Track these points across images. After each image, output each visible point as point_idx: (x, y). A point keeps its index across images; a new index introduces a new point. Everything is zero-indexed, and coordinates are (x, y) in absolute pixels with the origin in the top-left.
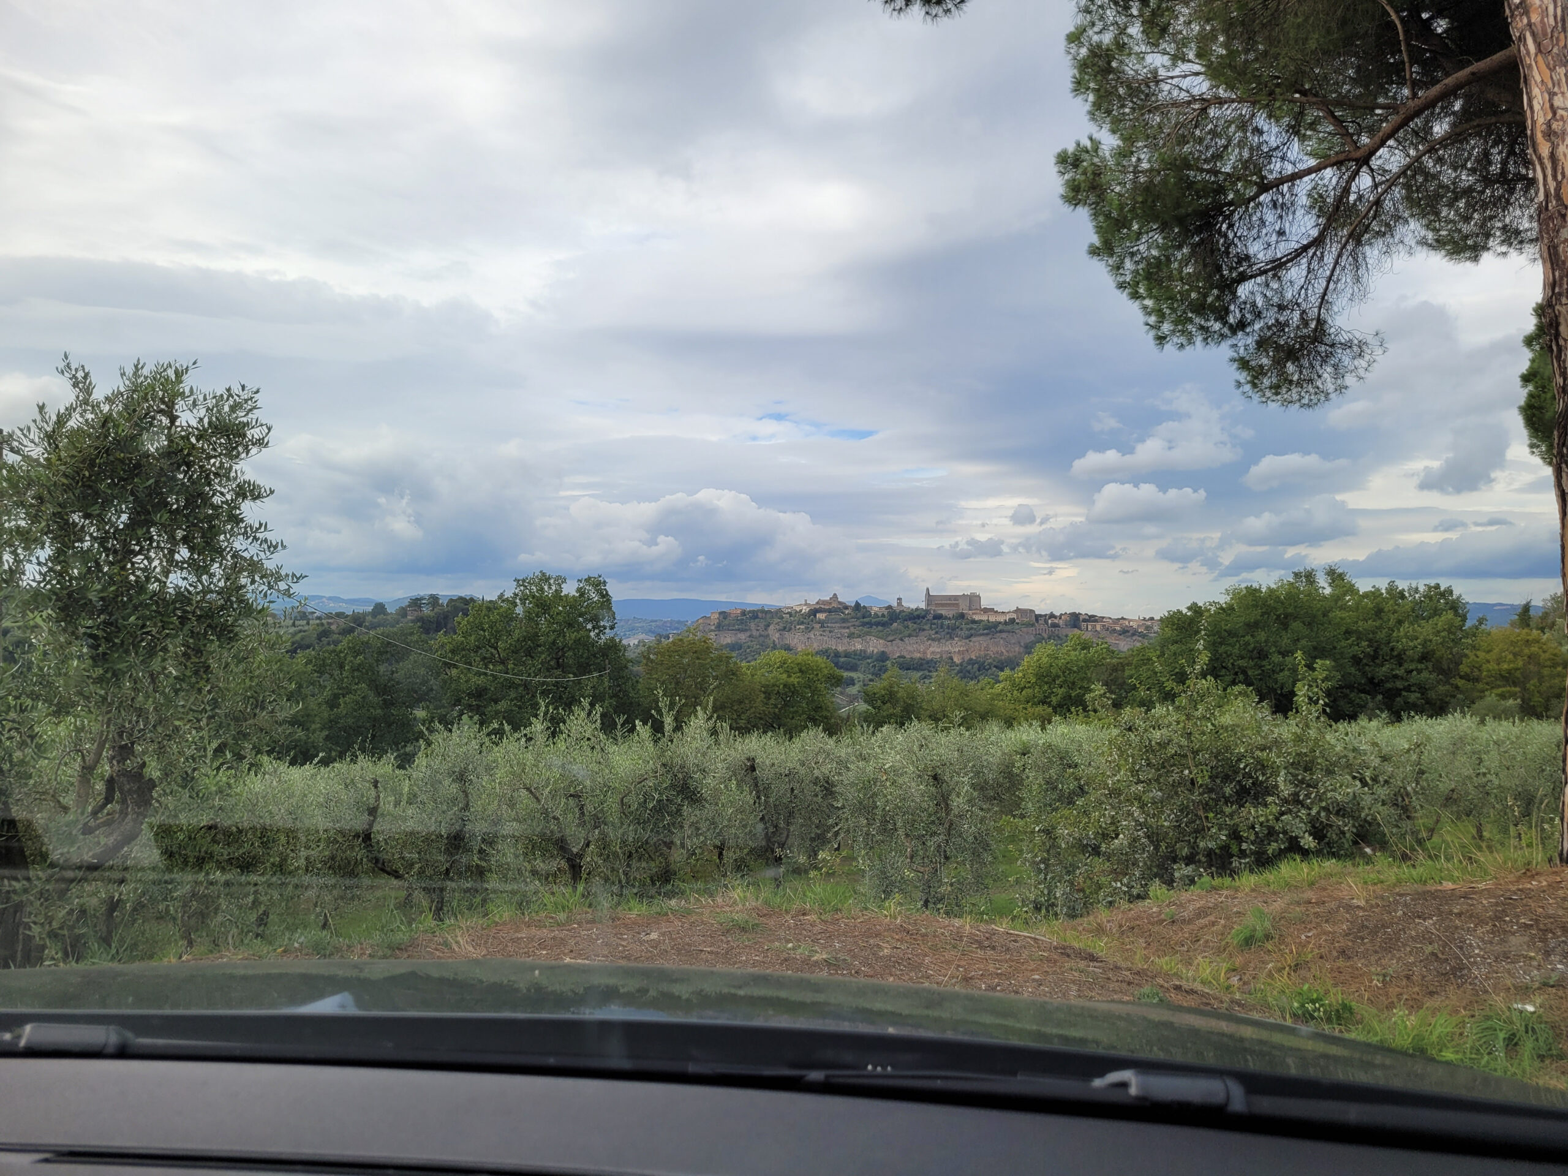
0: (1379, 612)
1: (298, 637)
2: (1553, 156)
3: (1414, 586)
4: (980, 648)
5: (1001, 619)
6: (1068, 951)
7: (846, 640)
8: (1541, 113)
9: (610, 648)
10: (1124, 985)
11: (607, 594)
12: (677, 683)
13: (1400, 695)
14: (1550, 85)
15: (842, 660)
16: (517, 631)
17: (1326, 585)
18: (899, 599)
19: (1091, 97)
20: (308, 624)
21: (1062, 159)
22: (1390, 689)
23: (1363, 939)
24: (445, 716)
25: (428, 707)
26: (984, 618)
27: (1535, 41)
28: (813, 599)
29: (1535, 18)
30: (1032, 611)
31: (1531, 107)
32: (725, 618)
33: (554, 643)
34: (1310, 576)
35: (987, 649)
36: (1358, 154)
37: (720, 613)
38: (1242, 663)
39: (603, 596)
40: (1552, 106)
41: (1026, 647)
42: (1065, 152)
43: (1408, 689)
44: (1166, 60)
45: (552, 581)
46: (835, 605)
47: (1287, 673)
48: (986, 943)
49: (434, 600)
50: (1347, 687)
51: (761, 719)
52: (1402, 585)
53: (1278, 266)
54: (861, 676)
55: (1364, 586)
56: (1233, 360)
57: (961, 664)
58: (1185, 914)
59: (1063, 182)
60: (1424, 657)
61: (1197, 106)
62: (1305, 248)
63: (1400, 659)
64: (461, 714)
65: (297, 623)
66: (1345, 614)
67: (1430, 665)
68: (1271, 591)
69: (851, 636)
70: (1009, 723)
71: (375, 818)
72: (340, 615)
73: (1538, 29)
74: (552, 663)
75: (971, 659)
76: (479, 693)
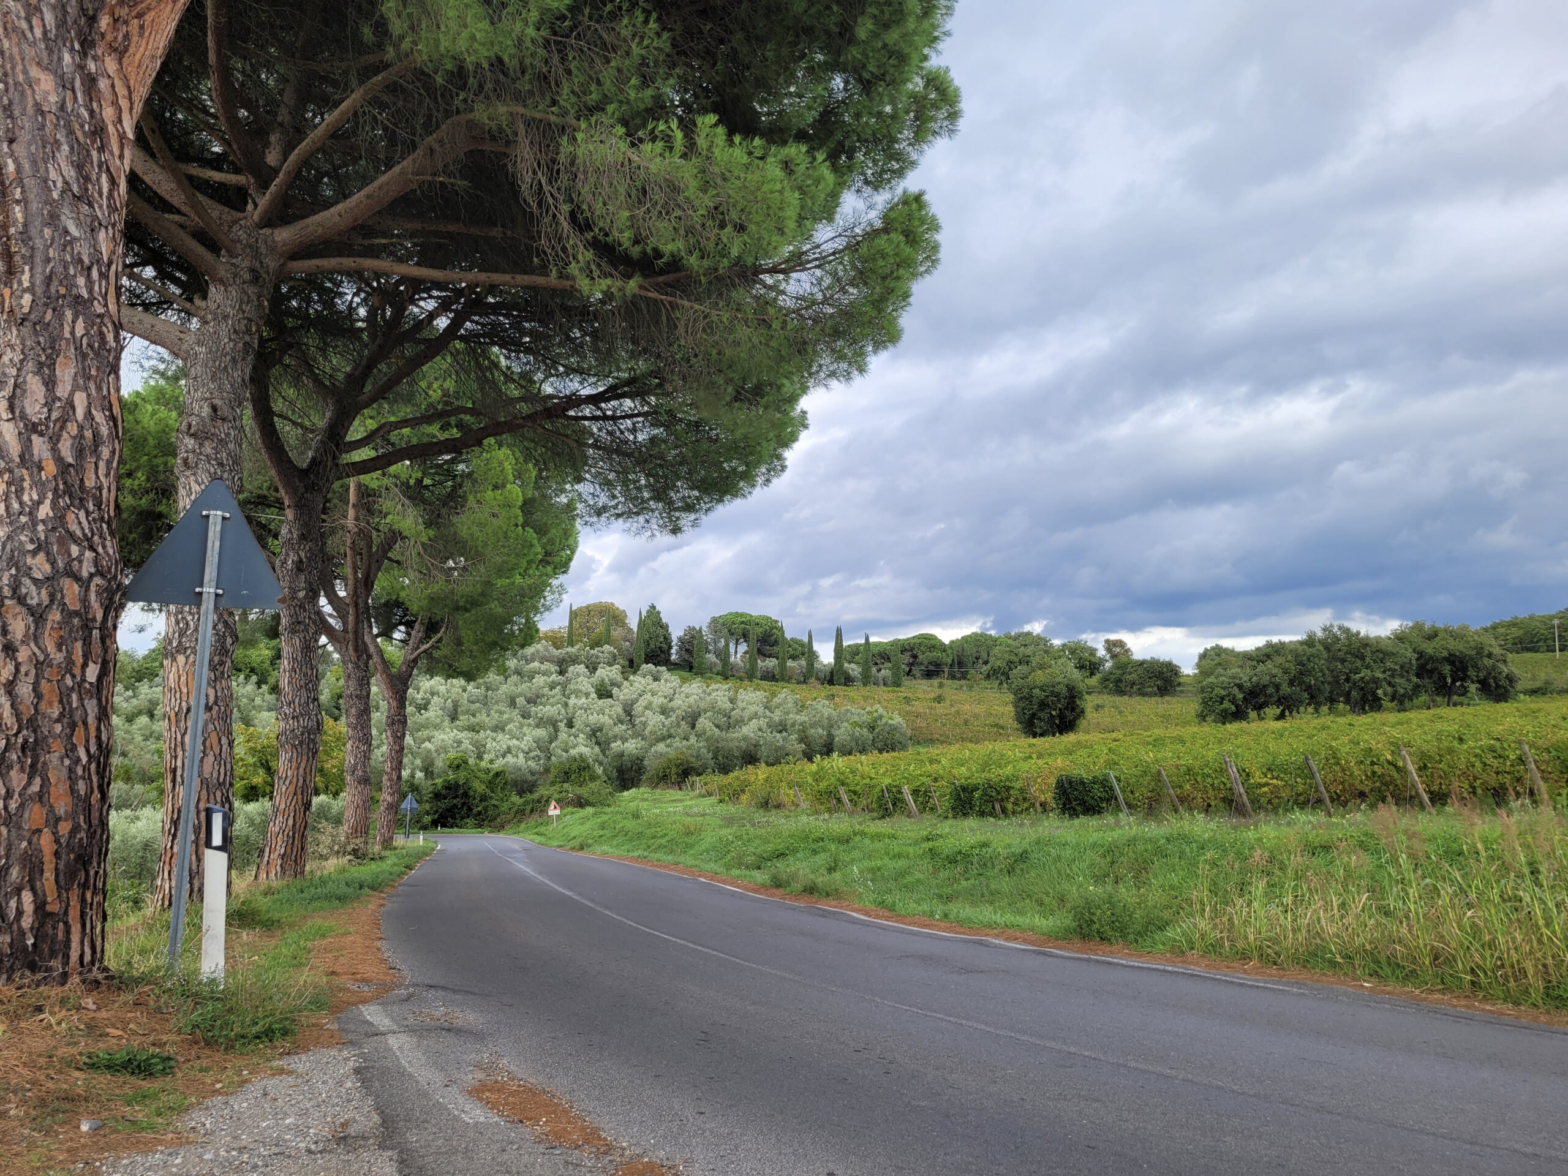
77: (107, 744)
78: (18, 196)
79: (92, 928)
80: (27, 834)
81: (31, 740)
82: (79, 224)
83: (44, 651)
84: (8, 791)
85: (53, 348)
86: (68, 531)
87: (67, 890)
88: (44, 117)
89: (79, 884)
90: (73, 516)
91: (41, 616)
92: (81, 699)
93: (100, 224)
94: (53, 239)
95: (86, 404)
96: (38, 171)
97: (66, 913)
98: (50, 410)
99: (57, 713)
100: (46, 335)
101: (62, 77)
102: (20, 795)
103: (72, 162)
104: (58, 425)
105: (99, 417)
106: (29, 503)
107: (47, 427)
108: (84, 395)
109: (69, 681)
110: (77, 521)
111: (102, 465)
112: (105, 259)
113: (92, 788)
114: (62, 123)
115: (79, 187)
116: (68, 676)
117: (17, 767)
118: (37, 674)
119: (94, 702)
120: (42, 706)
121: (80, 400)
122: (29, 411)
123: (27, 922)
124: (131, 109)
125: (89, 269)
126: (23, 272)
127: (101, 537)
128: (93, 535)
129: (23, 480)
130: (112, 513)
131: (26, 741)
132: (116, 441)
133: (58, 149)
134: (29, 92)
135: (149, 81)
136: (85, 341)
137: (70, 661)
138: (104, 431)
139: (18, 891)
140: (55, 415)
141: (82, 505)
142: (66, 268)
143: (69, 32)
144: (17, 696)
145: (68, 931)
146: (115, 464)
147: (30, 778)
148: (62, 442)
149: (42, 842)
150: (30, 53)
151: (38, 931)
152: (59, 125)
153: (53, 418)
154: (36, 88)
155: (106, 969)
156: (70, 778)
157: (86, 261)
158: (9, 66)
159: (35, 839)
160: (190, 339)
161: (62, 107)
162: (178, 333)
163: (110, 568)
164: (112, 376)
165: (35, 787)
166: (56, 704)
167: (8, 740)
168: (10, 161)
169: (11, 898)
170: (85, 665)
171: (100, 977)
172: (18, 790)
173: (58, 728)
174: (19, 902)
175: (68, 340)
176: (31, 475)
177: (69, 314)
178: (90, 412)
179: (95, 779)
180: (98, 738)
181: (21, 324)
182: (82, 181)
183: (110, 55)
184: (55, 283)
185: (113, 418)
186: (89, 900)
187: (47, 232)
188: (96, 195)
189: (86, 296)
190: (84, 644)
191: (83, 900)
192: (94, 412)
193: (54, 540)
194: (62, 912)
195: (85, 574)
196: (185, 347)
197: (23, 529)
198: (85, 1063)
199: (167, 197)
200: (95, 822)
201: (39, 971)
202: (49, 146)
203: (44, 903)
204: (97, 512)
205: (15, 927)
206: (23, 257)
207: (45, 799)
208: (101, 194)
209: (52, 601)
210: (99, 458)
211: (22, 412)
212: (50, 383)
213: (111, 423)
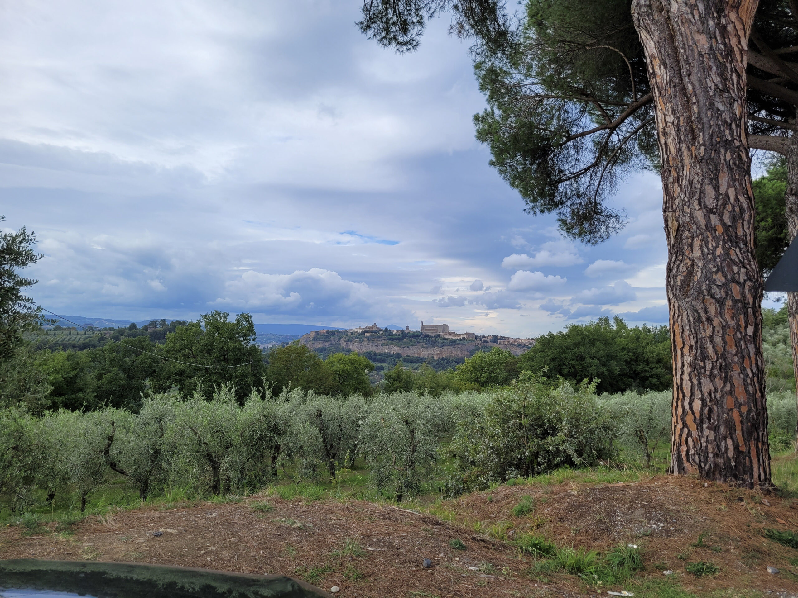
0: (638, 338)
1: (87, 341)
2: (666, 143)
3: (655, 327)
4: (447, 352)
5: (458, 338)
6: (427, 520)
7: (380, 347)
8: (661, 124)
9: (252, 350)
10: (447, 538)
11: (252, 322)
12: (288, 369)
13: (648, 380)
14: (665, 111)
15: (378, 357)
16: (203, 341)
17: (614, 325)
18: (408, 327)
19: (488, 93)
20: (93, 333)
21: (477, 118)
22: (643, 377)
23: (571, 511)
24: (162, 385)
25: (153, 380)
26: (450, 337)
27: (658, 90)
28: (364, 325)
29: (658, 80)
30: (474, 334)
31: (658, 121)
32: (318, 335)
33: (222, 347)
34: (606, 320)
35: (451, 352)
36: (611, 126)
37: (315, 332)
38: (573, 362)
39: (249, 324)
40: (665, 121)
41: (470, 352)
42: (478, 114)
43: (651, 377)
44: (522, 77)
45: (221, 315)
46: (375, 329)
47: (593, 368)
48: (387, 516)
49: (163, 322)
50: (622, 375)
51: (331, 388)
52: (650, 326)
53: (576, 176)
54: (387, 365)
55: (631, 325)
56: (558, 220)
57: (438, 360)
58: (498, 498)
59: (475, 129)
60: (659, 361)
61: (537, 98)
62: (589, 168)
63: (647, 362)
64: (171, 384)
65: (87, 333)
66: (622, 340)
67: (661, 365)
68: (586, 327)
69: (382, 345)
70: (457, 392)
71: (112, 441)
72: (111, 329)
73: (660, 85)
74: (221, 358)
75: (443, 358)
76: (181, 373)
77: (762, 368)
78: (694, 100)
79: (763, 462)
80: (726, 411)
81: (723, 364)
82: (724, 103)
83: (725, 320)
84: (715, 388)
85: (716, 170)
86: (731, 260)
87: (749, 441)
88: (703, 57)
89: (754, 439)
90: (733, 251)
91: (722, 303)
92: (746, 344)
93: (734, 100)
94: (712, 116)
95: (734, 193)
96: (702, 85)
97: (749, 452)
98: (717, 201)
99: (734, 351)
100: (712, 164)
101: (710, 34)
102: (721, 391)
103: (718, 74)
104: (722, 207)
105: (742, 199)
106: (712, 248)
107: (717, 209)
108: (733, 189)
109: (739, 335)
110: (736, 254)
111: (745, 223)
112: (738, 117)
113: (756, 390)
114: (711, 56)
115: (722, 85)
116: (738, 332)
117: (718, 377)
118: (723, 332)
119: (753, 346)
120: (727, 348)
121: (732, 192)
122: (708, 203)
123: (731, 454)
124: (745, 34)
125: (731, 124)
126: (699, 136)
127: (748, 260)
128: (744, 259)
129: (708, 237)
130: (753, 247)
131: (721, 365)
132: (752, 209)
133: (711, 70)
134: (695, 48)
135: (753, 15)
136: (731, 162)
137: (738, 325)
138: (745, 205)
139: (725, 438)
140: (720, 203)
141: (737, 246)
142: (719, 128)
143: (711, 9)
144: (715, 343)
145: (751, 462)
146: (752, 222)
147: (725, 383)
148: (724, 215)
149: (734, 415)
150: (694, 28)
151: (736, 459)
152: (710, 58)
153: (719, 204)
154: (698, 45)
155: (772, 485)
156: (744, 384)
157: (729, 121)
158: (685, 40)
159: (730, 414)
160: (788, 142)
161: (711, 48)
162: (781, 141)
163: (754, 276)
164: (747, 176)
165: (728, 388)
166: (734, 347)
167: (713, 364)
168: (689, 85)
169: (722, 441)
170: (746, 327)
171: (770, 488)
172: (720, 389)
173: (736, 359)
174: (726, 443)
175: (723, 164)
176: (712, 235)
177: (722, 151)
178: (737, 197)
179: (757, 385)
180: (757, 364)
181: (701, 162)
182: (723, 81)
183: (732, 11)
184: (715, 137)
185: (749, 198)
186: (760, 448)
187: (709, 113)
188: (731, 86)
189: (730, 139)
190: (745, 316)
191: (757, 447)
192: (739, 197)
193: (725, 265)
194: (747, 451)
195: (742, 280)
196: (785, 147)
197: (710, 262)
198: (766, 534)
199: (769, 71)
200: (759, 407)
201: (739, 480)
202: (706, 70)
203: (738, 446)
204: (745, 248)
205: (725, 455)
206: (699, 129)
207: (733, 394)
208: (733, 84)
209: (727, 295)
210: (743, 220)
211: (705, 204)
212: (716, 187)
213: (748, 201)
